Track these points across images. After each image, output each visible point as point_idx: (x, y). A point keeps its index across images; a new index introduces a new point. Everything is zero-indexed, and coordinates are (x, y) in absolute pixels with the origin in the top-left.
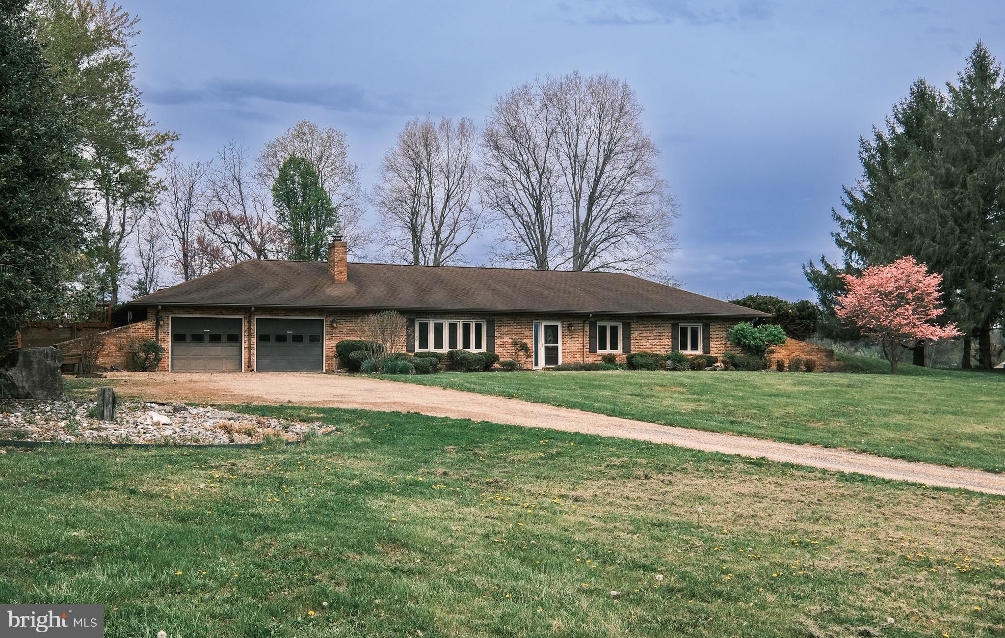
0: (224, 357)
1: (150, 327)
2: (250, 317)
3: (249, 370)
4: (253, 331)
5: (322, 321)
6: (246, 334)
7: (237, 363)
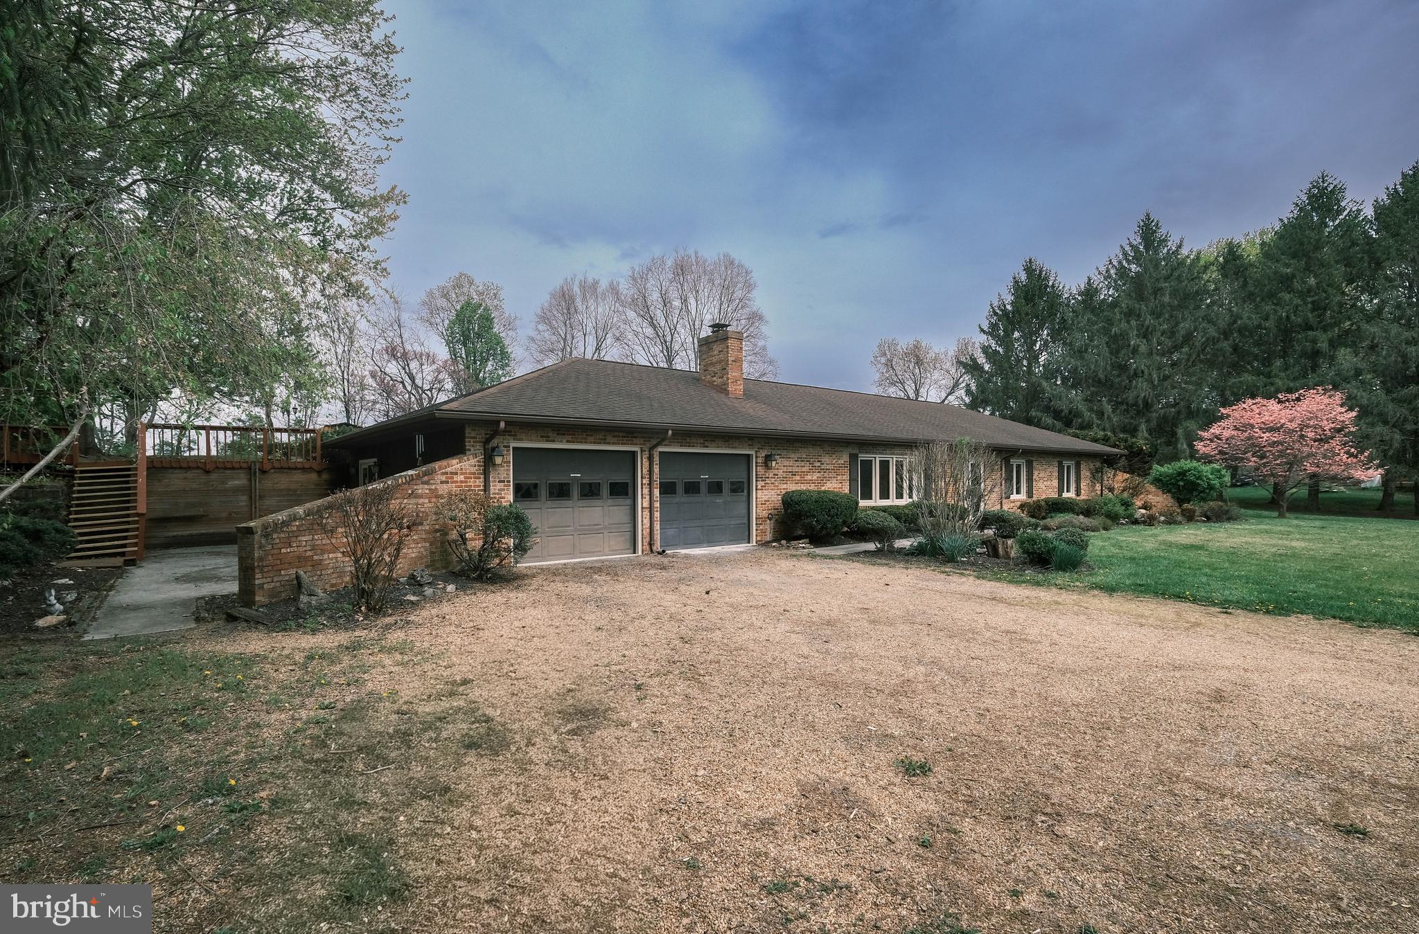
0: (605, 528)
1: (473, 470)
2: (651, 449)
3: (652, 551)
4: (656, 476)
5: (749, 456)
6: (646, 481)
7: (628, 537)
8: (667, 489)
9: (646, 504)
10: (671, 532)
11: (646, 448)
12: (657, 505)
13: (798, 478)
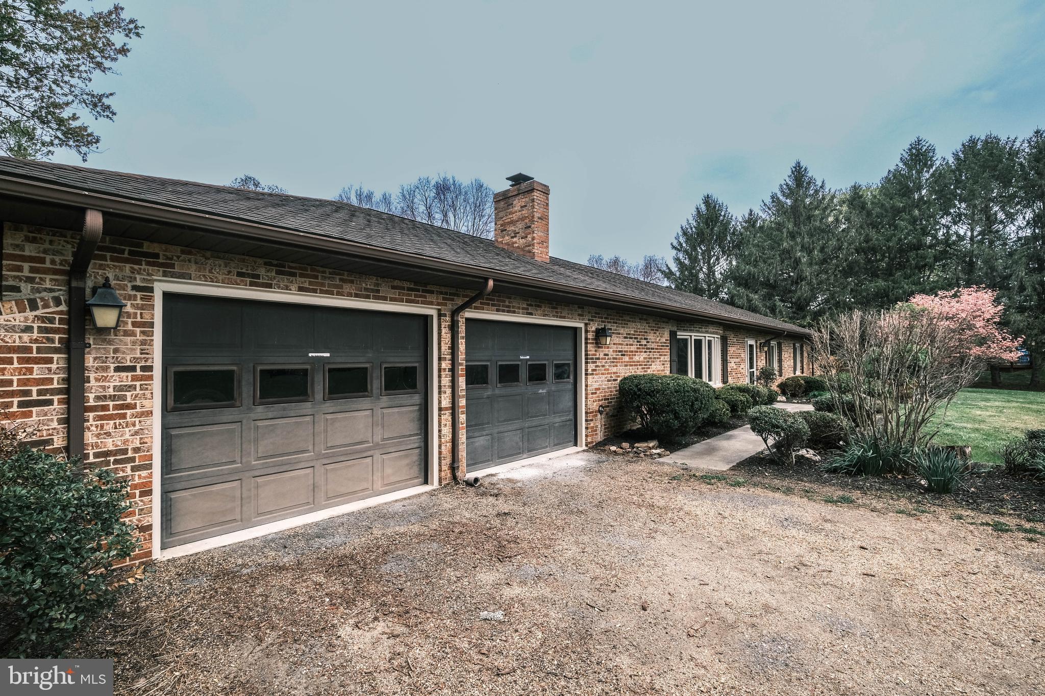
0: (376, 447)
2: (455, 313)
3: (454, 477)
4: (462, 357)
5: (575, 330)
6: (446, 365)
7: (415, 458)
8: (476, 376)
9: (446, 403)
10: (481, 441)
11: (446, 310)
12: (463, 402)
13: (626, 359)
